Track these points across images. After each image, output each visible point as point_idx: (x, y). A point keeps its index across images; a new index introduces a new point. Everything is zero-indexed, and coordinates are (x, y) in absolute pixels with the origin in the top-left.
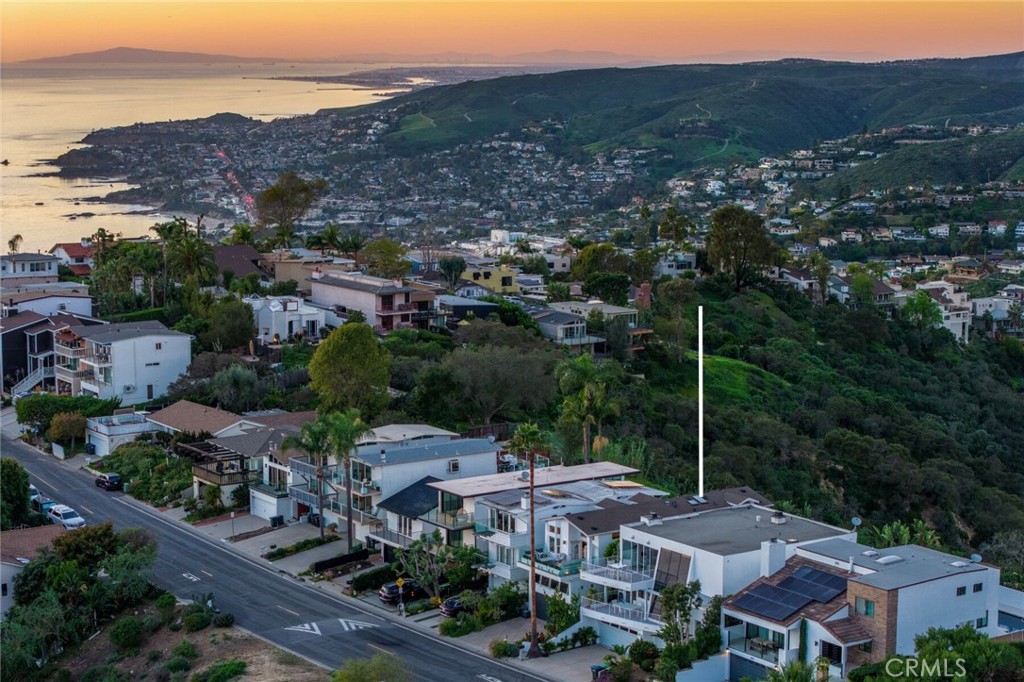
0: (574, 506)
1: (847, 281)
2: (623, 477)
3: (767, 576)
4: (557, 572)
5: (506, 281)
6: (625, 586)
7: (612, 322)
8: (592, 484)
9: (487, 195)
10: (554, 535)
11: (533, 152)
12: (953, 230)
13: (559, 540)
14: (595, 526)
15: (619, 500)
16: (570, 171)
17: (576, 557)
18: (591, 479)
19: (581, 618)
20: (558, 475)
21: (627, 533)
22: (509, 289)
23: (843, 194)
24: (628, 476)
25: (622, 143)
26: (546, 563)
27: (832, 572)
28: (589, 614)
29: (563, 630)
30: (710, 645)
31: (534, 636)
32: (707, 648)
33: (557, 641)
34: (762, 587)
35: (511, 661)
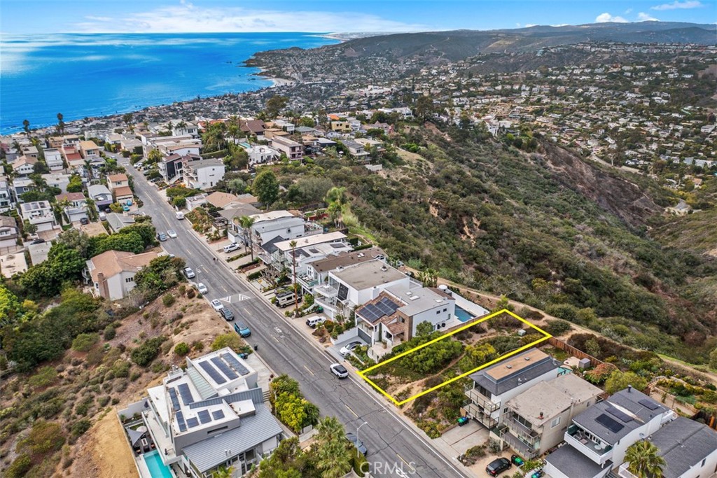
3: (372, 300)
4: (308, 285)
5: (347, 126)
7: (372, 147)
10: (309, 270)
13: (310, 272)
14: (322, 269)
15: (334, 254)
17: (316, 278)
18: (325, 242)
19: (315, 303)
21: (331, 274)
22: (348, 129)
27: (394, 301)
28: (317, 302)
29: (308, 307)
30: (350, 324)
31: (297, 310)
32: (350, 326)
33: (305, 311)
34: (369, 305)
35: (289, 319)
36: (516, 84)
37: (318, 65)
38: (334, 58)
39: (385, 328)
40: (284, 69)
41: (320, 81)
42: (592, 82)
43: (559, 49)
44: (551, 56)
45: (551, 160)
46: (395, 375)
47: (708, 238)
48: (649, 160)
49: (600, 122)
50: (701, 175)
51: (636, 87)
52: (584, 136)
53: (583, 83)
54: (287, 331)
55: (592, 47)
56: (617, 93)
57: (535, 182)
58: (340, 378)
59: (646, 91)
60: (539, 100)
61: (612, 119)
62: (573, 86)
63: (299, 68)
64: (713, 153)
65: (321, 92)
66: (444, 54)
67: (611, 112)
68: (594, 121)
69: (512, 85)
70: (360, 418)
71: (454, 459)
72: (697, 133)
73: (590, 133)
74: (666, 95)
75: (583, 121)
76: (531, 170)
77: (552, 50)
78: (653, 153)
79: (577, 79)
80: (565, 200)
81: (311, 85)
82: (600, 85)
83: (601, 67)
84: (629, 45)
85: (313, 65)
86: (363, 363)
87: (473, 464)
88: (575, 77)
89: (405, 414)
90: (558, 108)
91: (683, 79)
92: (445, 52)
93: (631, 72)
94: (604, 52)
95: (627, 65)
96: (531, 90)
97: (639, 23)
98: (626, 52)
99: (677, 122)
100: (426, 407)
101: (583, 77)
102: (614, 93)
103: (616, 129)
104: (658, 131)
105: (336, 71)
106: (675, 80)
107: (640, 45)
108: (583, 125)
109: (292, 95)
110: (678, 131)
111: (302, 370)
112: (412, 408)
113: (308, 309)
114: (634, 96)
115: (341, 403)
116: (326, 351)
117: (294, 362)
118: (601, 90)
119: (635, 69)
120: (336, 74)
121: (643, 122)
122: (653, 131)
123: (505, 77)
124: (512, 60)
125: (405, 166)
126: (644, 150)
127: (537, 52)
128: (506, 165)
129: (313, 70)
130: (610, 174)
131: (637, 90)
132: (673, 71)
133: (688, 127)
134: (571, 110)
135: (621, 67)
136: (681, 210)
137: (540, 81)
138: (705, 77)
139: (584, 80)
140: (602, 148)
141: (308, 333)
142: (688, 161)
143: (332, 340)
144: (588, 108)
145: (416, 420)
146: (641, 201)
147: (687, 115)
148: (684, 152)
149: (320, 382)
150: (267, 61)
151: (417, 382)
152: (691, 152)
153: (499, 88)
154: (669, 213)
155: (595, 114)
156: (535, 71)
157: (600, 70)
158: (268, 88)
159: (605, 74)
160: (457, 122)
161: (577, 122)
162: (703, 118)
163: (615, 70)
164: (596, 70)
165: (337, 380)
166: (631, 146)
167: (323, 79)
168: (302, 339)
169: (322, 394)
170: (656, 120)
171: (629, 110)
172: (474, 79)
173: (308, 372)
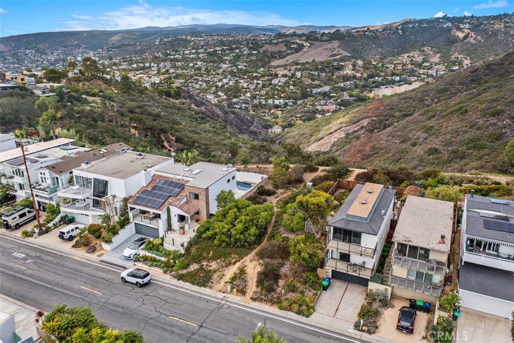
0: (50, 161)
1: (120, 76)
2: (70, 144)
3: (145, 186)
4: (46, 193)
5: (23, 80)
6: (80, 197)
7: (57, 88)
8: (58, 149)
9: (21, 63)
10: (43, 176)
11: (32, 52)
12: (137, 65)
13: (45, 178)
14: (61, 171)
15: (70, 155)
16: (43, 56)
17: (54, 184)
18: (56, 147)
19: (61, 212)
20: (42, 146)
21: (76, 172)
22: (24, 82)
23: (111, 59)
24: (73, 144)
25: (55, 50)
26: (40, 189)
27: (174, 180)
28: (65, 210)
29: (54, 219)
30: (125, 221)
31: (40, 226)
32: (124, 223)
33: (50, 225)
34: (144, 192)
35: (31, 239)
36: (147, 62)
39: (175, 211)
42: (198, 59)
43: (170, 39)
44: (165, 44)
45: (194, 104)
46: (214, 258)
47: (303, 141)
48: (248, 104)
49: (211, 83)
50: (279, 109)
51: (227, 60)
52: (203, 92)
53: (192, 60)
54: (33, 253)
55: (191, 37)
56: (215, 65)
57: (190, 117)
58: (142, 286)
59: (233, 62)
60: (167, 71)
61: (219, 80)
62: (186, 62)
64: (282, 95)
66: (84, 46)
67: (217, 76)
68: (207, 82)
69: (144, 63)
70: (201, 326)
71: (351, 331)
72: (271, 84)
73: (207, 90)
74: (245, 64)
75: (200, 83)
76: (184, 109)
77: (166, 40)
78: (249, 99)
79: (188, 57)
80: (214, 127)
82: (203, 60)
83: (202, 48)
84: (215, 36)
86: (163, 259)
87: (377, 328)
88: (186, 56)
89: (253, 299)
90: (181, 75)
91: (252, 54)
92: (84, 44)
93: (221, 51)
94: (200, 40)
95: (218, 46)
96: (158, 66)
97: (214, 25)
98: (214, 40)
99: (257, 78)
100: (277, 282)
101: (192, 56)
102: (213, 65)
103: (223, 86)
104: (248, 85)
106: (248, 54)
107: (221, 35)
108: (201, 85)
110: (259, 84)
111: (81, 292)
112: (259, 289)
113: (54, 222)
114: (226, 66)
115: (162, 316)
116: (102, 261)
117: (63, 287)
118: (205, 64)
119: (223, 49)
121: (238, 80)
122: (245, 85)
123: (138, 58)
124: (139, 47)
125: (92, 104)
126: (243, 97)
127: (155, 42)
128: (166, 107)
130: (231, 111)
131: (227, 62)
132: (245, 49)
133: (265, 81)
134: (190, 76)
135: (214, 48)
136: (277, 130)
137: (163, 60)
138: (264, 52)
139: (193, 58)
140: (217, 99)
141: (67, 248)
142: (270, 101)
143: (104, 245)
144: (201, 74)
145: (272, 302)
146: (255, 126)
147: (262, 74)
148: (266, 96)
149: (115, 299)
151: (247, 258)
152: (270, 96)
153: (135, 66)
154: (271, 132)
155: (206, 78)
156: (158, 53)
157: (202, 51)
159: (205, 53)
160: (119, 79)
161: (196, 83)
162: (271, 75)
163: (211, 50)
164: (199, 51)
165: (139, 290)
166: (235, 95)
168: (61, 257)
169: (127, 314)
170: (245, 79)
171: (227, 74)
172: (114, 61)
173: (90, 293)
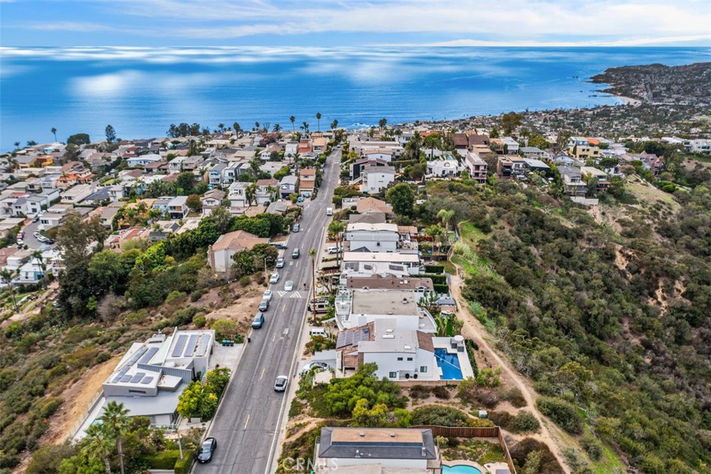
3: (358, 327)
5: (596, 153)
8: (388, 265)
15: (383, 275)
29: (328, 319)
37: (677, 84)
38: (700, 78)
40: (633, 87)
41: (673, 102)
46: (314, 405)
54: (291, 335)
63: (652, 87)
65: (666, 115)
70: (245, 430)
81: (657, 106)
85: (670, 84)
89: (284, 444)
105: (699, 92)
109: (630, 116)
112: (294, 442)
115: (248, 412)
116: (298, 363)
120: (696, 96)
129: (669, 89)
143: (310, 354)
145: (283, 453)
149: (257, 387)
150: (618, 77)
151: (318, 419)
158: (605, 106)
167: (678, 100)
